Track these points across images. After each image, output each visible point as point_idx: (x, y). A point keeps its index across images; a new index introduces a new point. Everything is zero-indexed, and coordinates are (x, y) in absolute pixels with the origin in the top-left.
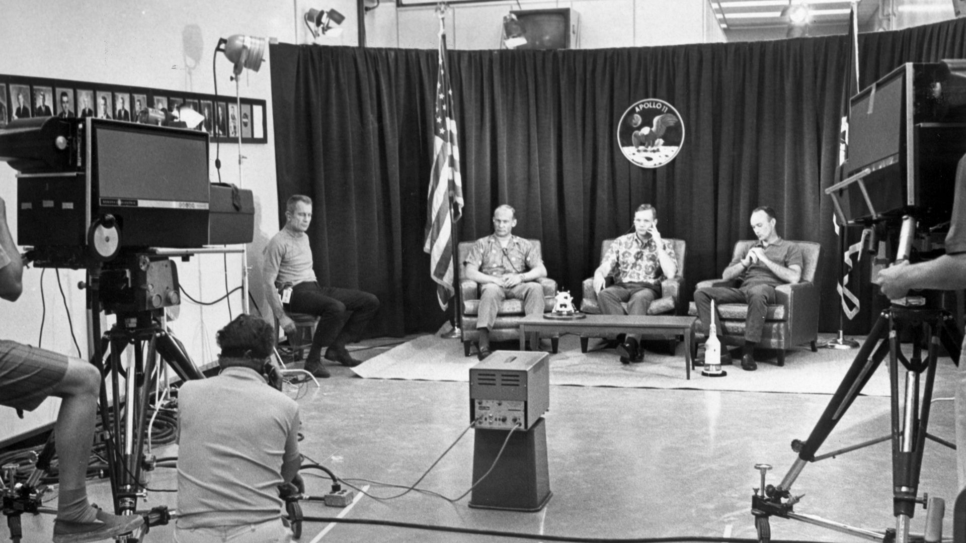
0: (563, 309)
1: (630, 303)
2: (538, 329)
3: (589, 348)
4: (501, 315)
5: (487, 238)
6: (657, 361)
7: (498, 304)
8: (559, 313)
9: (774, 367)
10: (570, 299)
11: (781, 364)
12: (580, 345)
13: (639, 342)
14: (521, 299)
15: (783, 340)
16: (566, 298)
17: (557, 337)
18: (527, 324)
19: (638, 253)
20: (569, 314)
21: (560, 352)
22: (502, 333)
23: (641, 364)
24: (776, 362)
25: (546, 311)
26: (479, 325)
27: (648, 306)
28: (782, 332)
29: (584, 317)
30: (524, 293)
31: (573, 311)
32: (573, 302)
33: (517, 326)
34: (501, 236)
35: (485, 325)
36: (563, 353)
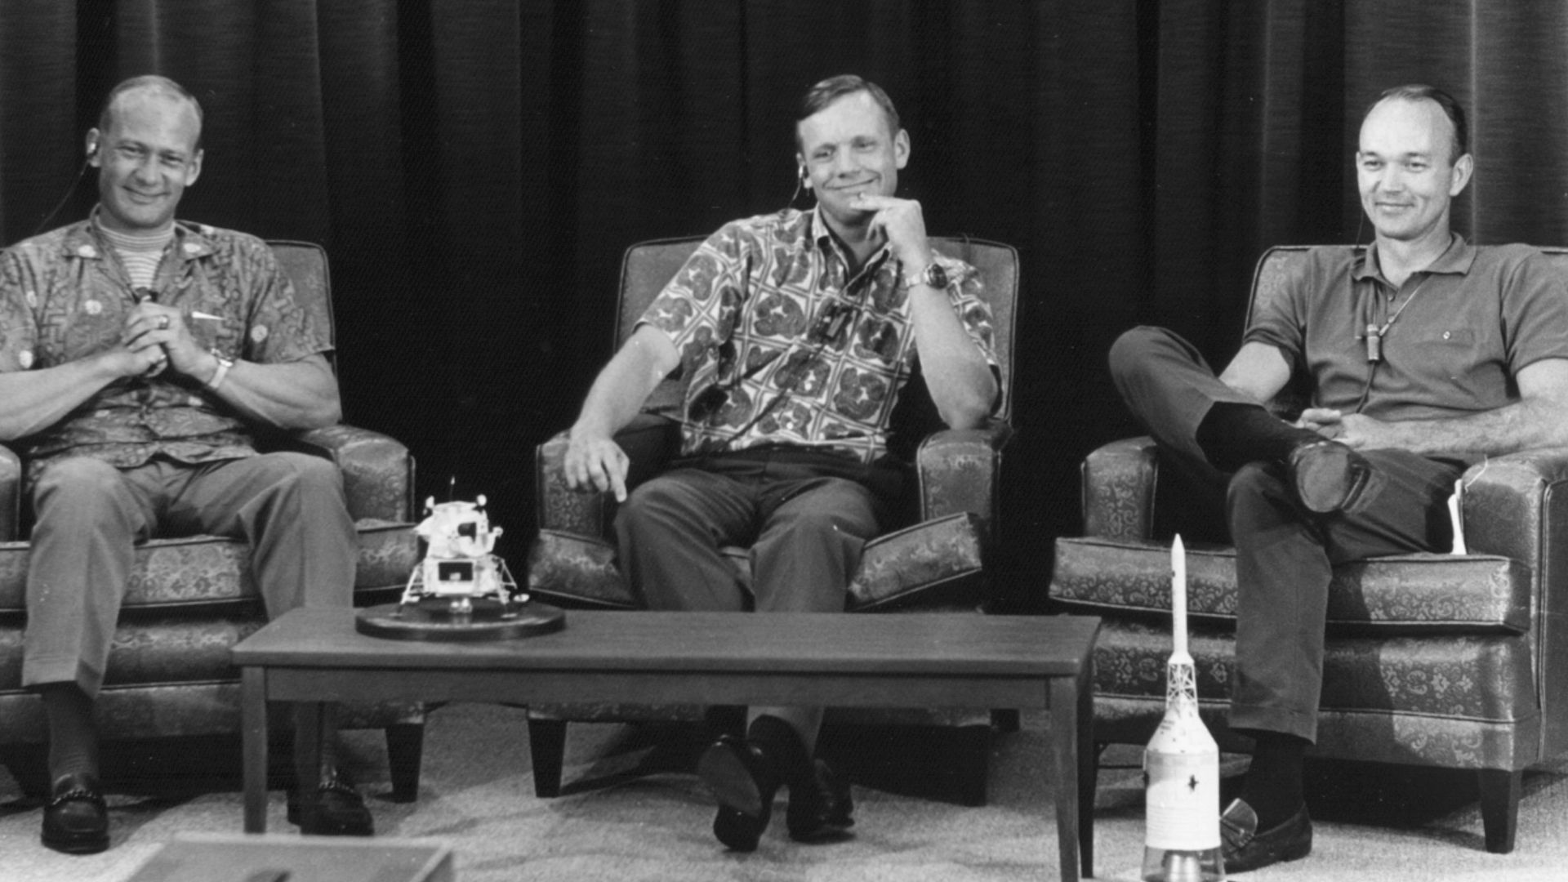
0: (455, 586)
1: (762, 546)
2: (328, 690)
3: (569, 773)
4: (136, 615)
5: (56, 236)
6: (905, 836)
7: (124, 562)
8: (436, 607)
9: (1469, 854)
10: (489, 536)
11: (1499, 840)
12: (530, 762)
13: (811, 737)
14: (236, 536)
15: (1506, 727)
16: (468, 530)
17: (417, 720)
18: (273, 665)
19: (832, 310)
20: (484, 608)
21: (431, 796)
22: (147, 703)
23: (833, 850)
24: (1480, 831)
25: (364, 598)
26: (37, 672)
27: (850, 564)
28: (1503, 688)
29: (556, 626)
30: (246, 510)
31: (504, 598)
32: (500, 549)
33: (226, 670)
34: (132, 226)
35: (67, 672)
36: (447, 799)
